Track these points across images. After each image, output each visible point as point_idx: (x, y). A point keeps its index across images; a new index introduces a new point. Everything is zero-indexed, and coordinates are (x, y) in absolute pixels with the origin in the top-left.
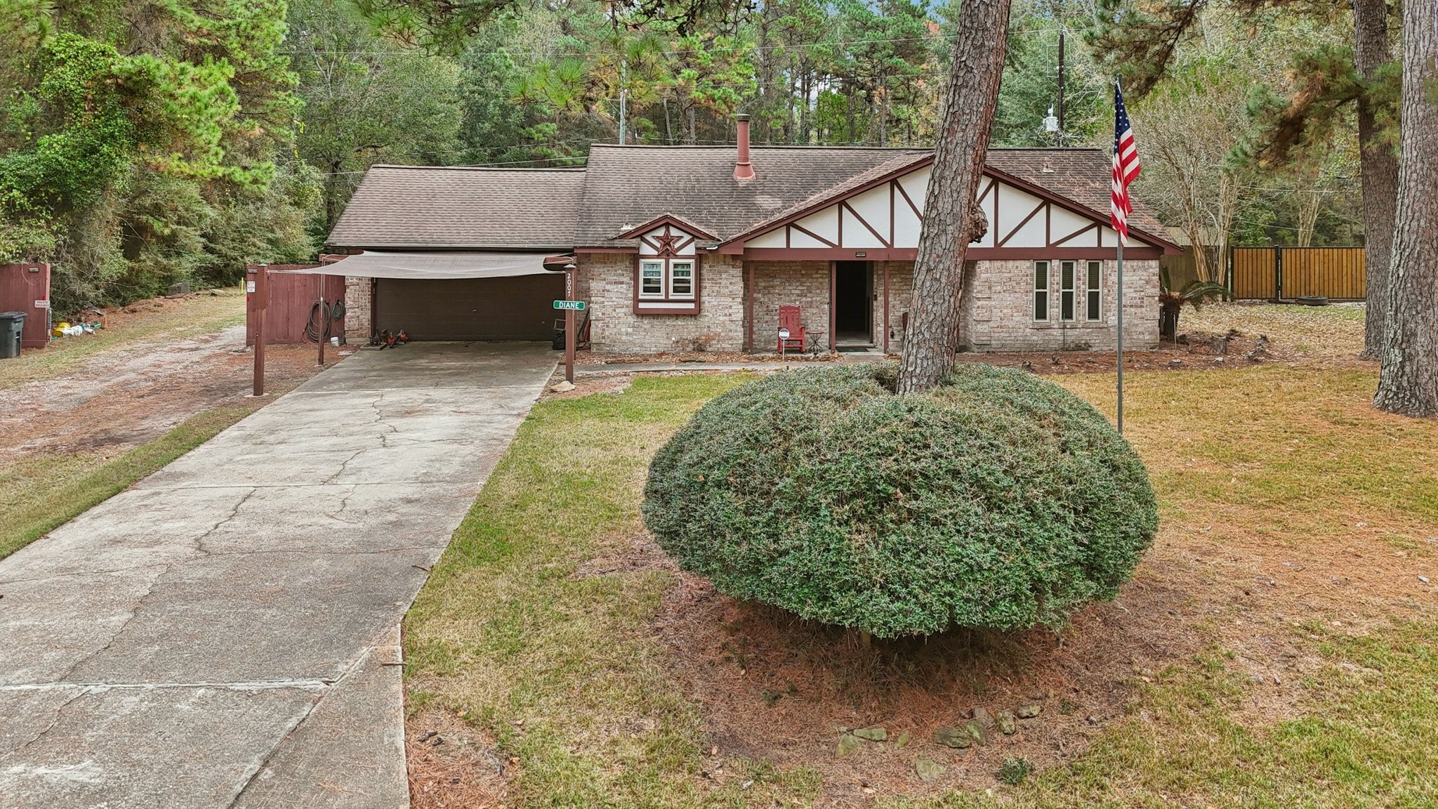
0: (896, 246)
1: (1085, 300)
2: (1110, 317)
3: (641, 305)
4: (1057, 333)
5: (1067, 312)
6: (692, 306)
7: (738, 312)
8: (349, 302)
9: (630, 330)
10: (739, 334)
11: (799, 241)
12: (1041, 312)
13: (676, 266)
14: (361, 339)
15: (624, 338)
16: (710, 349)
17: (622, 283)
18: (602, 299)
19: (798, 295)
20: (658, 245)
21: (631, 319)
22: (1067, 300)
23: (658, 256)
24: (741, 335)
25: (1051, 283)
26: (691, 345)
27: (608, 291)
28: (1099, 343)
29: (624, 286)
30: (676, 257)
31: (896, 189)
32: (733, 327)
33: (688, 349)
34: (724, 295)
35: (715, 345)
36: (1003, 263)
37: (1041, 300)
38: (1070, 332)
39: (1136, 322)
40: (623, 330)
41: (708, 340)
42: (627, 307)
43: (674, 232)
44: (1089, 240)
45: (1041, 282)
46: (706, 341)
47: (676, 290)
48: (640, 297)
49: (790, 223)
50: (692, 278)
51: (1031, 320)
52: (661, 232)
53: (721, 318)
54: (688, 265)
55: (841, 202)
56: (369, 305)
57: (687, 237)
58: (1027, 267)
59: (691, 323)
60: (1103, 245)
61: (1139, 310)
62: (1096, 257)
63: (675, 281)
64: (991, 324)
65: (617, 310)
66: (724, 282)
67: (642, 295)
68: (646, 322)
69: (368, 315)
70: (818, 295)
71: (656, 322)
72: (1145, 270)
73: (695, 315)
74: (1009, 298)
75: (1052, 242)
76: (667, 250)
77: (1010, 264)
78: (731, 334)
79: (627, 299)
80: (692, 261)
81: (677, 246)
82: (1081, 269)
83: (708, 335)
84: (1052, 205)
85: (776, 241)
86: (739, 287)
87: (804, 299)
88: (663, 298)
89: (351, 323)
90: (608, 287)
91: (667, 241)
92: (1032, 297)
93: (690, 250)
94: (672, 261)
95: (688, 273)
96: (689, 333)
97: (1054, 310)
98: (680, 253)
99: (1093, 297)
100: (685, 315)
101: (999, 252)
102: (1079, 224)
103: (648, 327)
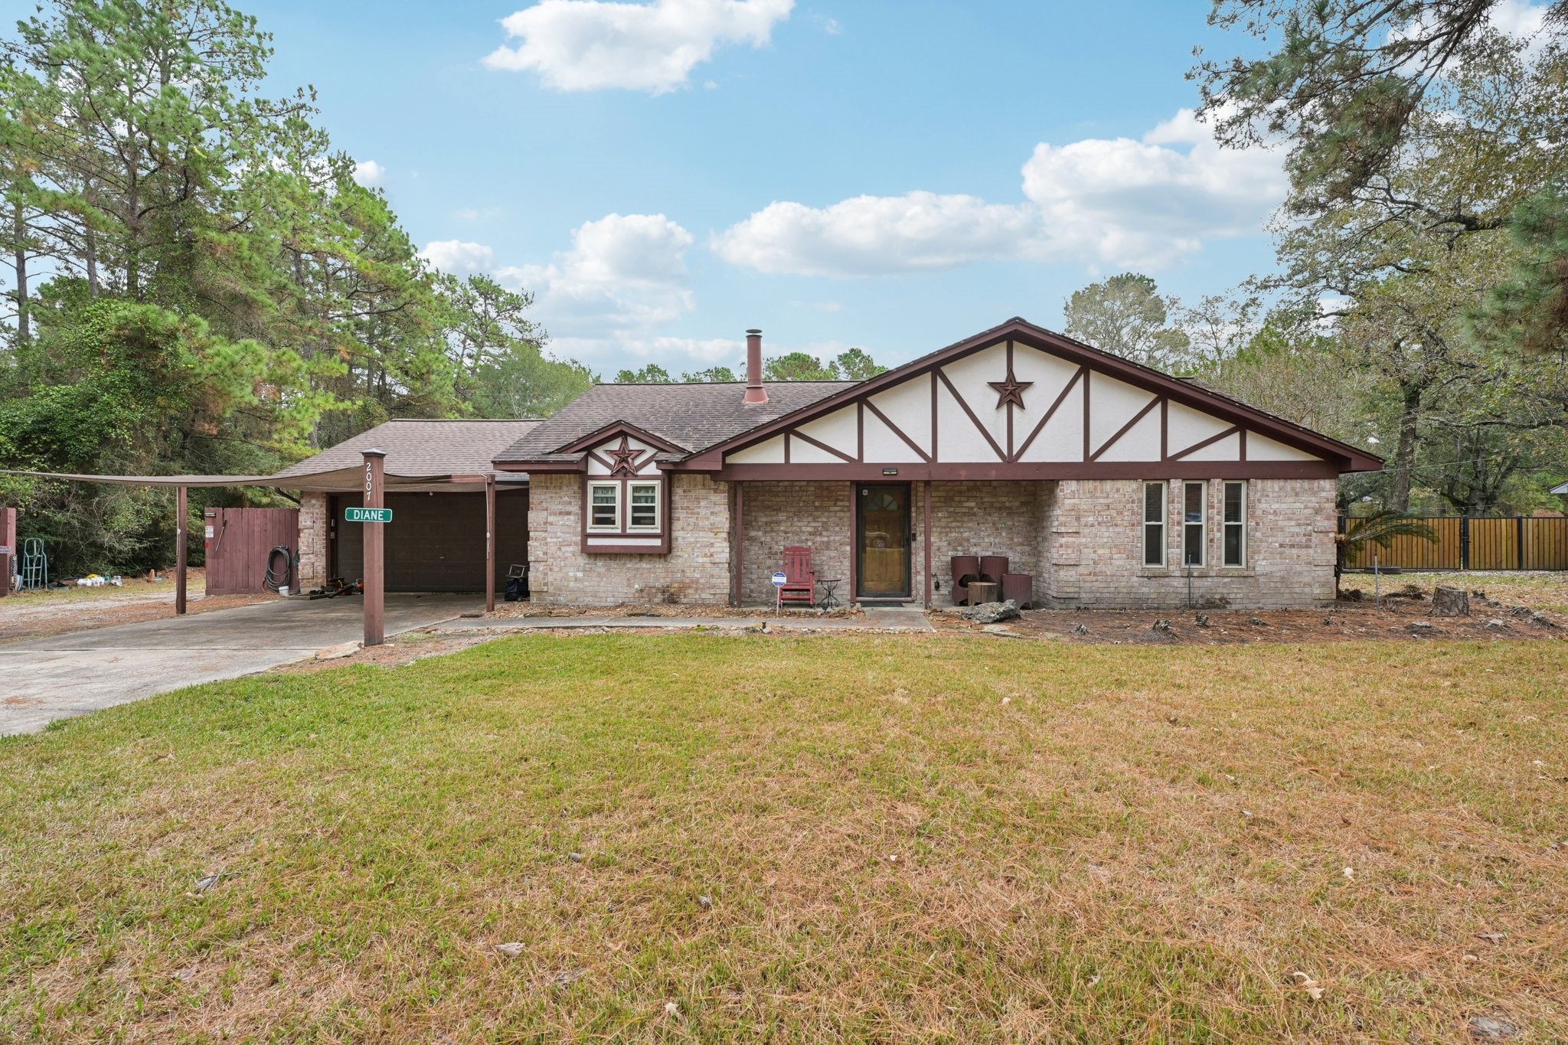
0: (941, 459)
1: (1220, 536)
2: (1262, 560)
3: (591, 542)
4: (1179, 584)
5: (1193, 554)
6: (657, 542)
7: (722, 551)
8: (303, 547)
9: (580, 574)
10: (723, 581)
11: (803, 454)
12: (1153, 554)
13: (636, 489)
15: (572, 584)
16: (685, 601)
17: (569, 513)
18: (544, 535)
19: (811, 534)
20: (612, 462)
21: (582, 561)
22: (1193, 536)
23: (612, 477)
24: (726, 582)
25: (1169, 513)
26: (660, 595)
27: (551, 524)
28: (1243, 599)
29: (572, 517)
30: (636, 477)
31: (939, 381)
32: (716, 571)
33: (656, 600)
34: (703, 529)
35: (692, 595)
36: (1097, 483)
37: (1154, 538)
38: (1196, 583)
39: (1299, 568)
40: (571, 574)
41: (683, 588)
42: (576, 544)
43: (633, 445)
44: (1227, 450)
45: (1153, 509)
46: (680, 589)
47: (636, 521)
48: (589, 531)
49: (789, 427)
50: (658, 504)
51: (1139, 564)
52: (615, 446)
53: (700, 560)
54: (653, 488)
55: (859, 401)
56: (324, 553)
57: (650, 452)
58: (1133, 491)
59: (659, 566)
60: (1249, 458)
61: (1304, 552)
62: (1239, 473)
63: (635, 509)
64: (1081, 570)
65: (564, 549)
66: (703, 512)
67: (591, 528)
68: (600, 564)
69: (324, 562)
70: (837, 533)
71: (613, 564)
72: (1314, 493)
73: (663, 554)
74: (1106, 534)
75: (1170, 454)
76: (623, 471)
77: (1108, 485)
78: (713, 581)
79: (573, 533)
80: (657, 483)
81: (638, 462)
82: (1214, 494)
83: (682, 582)
84: (1170, 402)
85: (771, 454)
86: (723, 519)
87: (818, 539)
88: (619, 531)
89: (305, 571)
90: (551, 519)
91: (623, 456)
92: (1141, 532)
93: (655, 467)
94: (631, 483)
95: (653, 499)
96: (657, 579)
97: (1173, 548)
98: (641, 472)
99: (1233, 534)
100: (651, 555)
101: (1091, 469)
102: (1212, 427)
103: (602, 570)
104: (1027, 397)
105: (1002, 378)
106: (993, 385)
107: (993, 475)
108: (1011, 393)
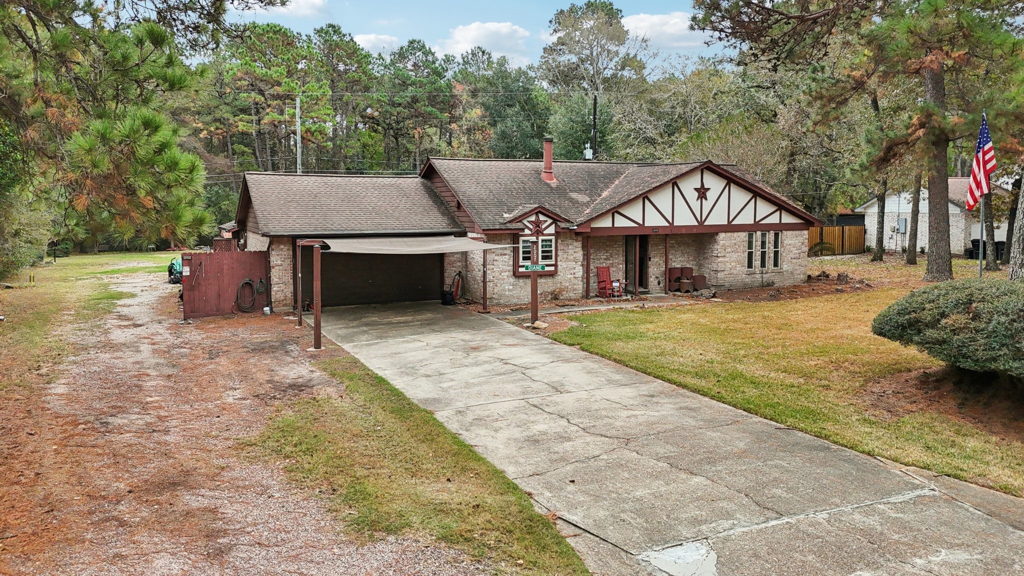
0: (675, 224)
1: (772, 255)
2: (785, 266)
4: (758, 276)
5: (763, 264)
6: (553, 268)
7: (579, 271)
8: (274, 279)
9: (511, 287)
10: (580, 287)
11: (620, 222)
12: (750, 265)
13: (543, 241)
14: (285, 308)
15: (507, 293)
16: (562, 298)
17: (505, 254)
18: (492, 267)
19: (605, 259)
20: (531, 227)
21: (512, 280)
22: (763, 254)
23: (531, 235)
24: (581, 287)
25: (756, 246)
26: (550, 296)
27: (496, 261)
28: (779, 282)
29: (507, 257)
30: (543, 235)
31: (676, 188)
32: (576, 282)
33: (548, 299)
34: (570, 261)
35: (565, 295)
36: (732, 234)
37: (750, 255)
38: (764, 276)
39: (796, 268)
40: (507, 287)
41: (561, 291)
42: (509, 271)
43: (542, 218)
44: (774, 219)
45: (750, 246)
46: (559, 292)
47: (543, 258)
48: (520, 264)
49: (615, 211)
50: (553, 249)
51: (746, 269)
52: (533, 218)
53: (569, 276)
54: (551, 241)
55: (645, 197)
56: (291, 281)
57: (550, 221)
58: (744, 236)
59: (549, 281)
60: (783, 222)
61: (798, 260)
62: (779, 228)
63: (543, 252)
64: (726, 273)
65: (503, 274)
66: (570, 252)
67: (521, 262)
68: (521, 281)
69: (291, 288)
70: (616, 259)
71: (526, 281)
72: (802, 237)
73: (552, 275)
74: (735, 256)
75: (757, 220)
76: (538, 232)
77: (736, 234)
78: (575, 287)
79: (508, 266)
80: (553, 238)
81: (543, 227)
82: (770, 236)
83: (560, 288)
84: (758, 198)
85: (606, 223)
86: (580, 254)
87: (608, 262)
89: (277, 295)
90: (496, 258)
91: (537, 224)
92: (746, 254)
93: (552, 230)
94: (541, 238)
95: (551, 246)
96: (549, 287)
97: (757, 262)
98: (545, 232)
99: (776, 253)
100: (545, 275)
101: (730, 228)
102: (771, 208)
103: (522, 284)
104: (708, 194)
105: (699, 186)
106: (696, 189)
107: (695, 231)
108: (702, 193)
